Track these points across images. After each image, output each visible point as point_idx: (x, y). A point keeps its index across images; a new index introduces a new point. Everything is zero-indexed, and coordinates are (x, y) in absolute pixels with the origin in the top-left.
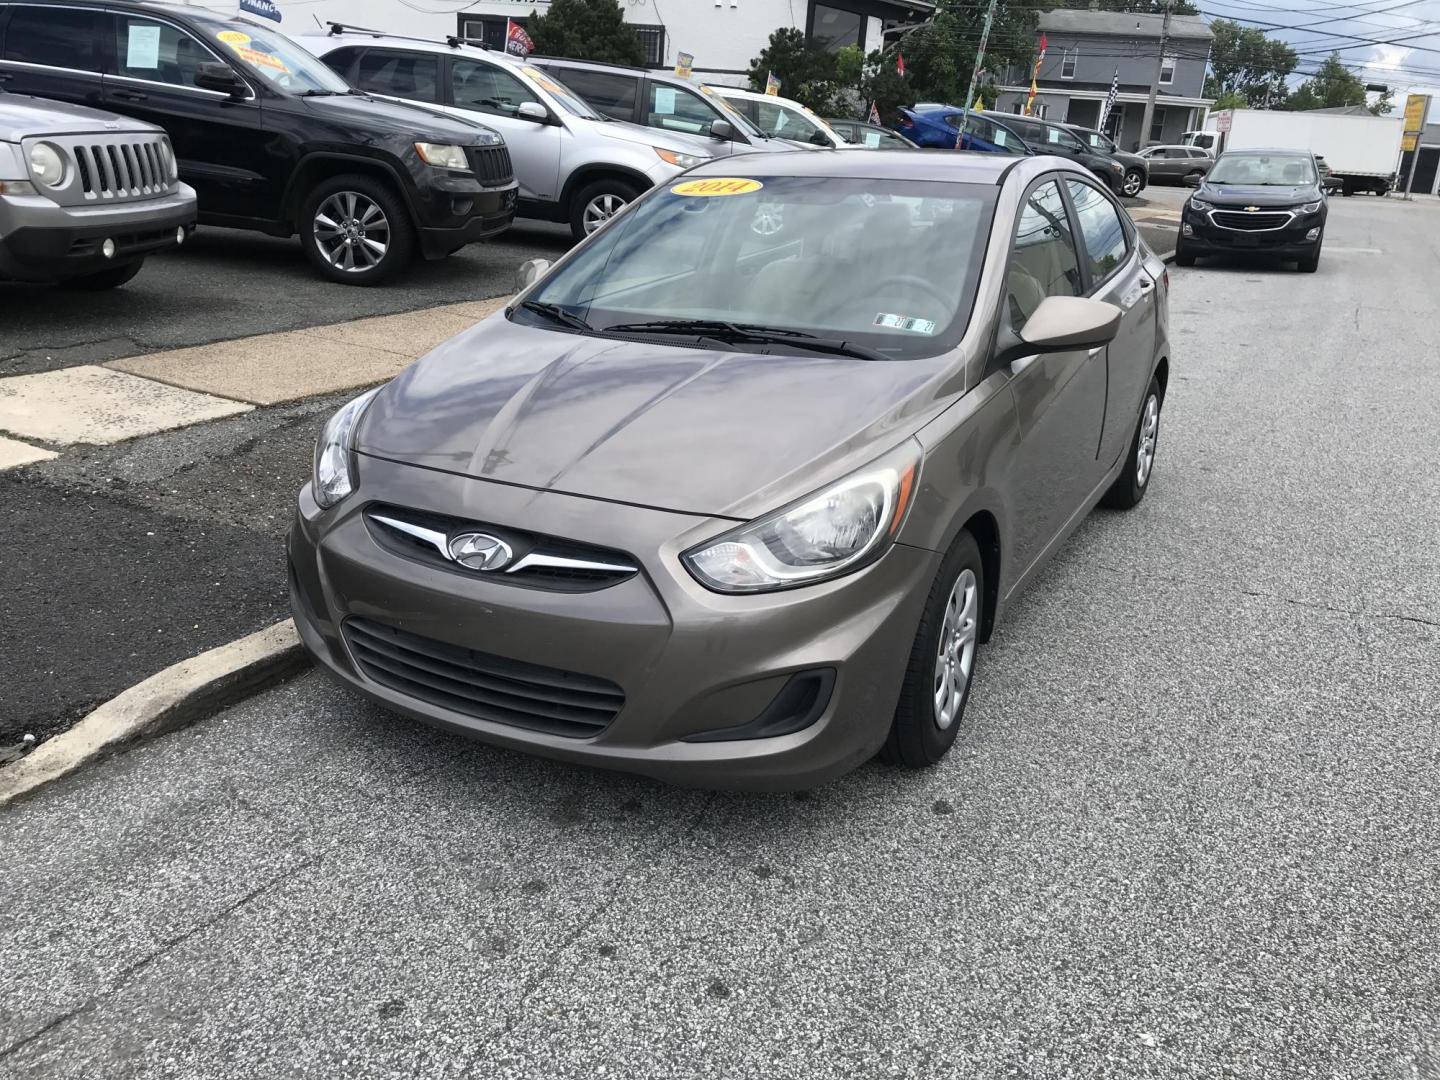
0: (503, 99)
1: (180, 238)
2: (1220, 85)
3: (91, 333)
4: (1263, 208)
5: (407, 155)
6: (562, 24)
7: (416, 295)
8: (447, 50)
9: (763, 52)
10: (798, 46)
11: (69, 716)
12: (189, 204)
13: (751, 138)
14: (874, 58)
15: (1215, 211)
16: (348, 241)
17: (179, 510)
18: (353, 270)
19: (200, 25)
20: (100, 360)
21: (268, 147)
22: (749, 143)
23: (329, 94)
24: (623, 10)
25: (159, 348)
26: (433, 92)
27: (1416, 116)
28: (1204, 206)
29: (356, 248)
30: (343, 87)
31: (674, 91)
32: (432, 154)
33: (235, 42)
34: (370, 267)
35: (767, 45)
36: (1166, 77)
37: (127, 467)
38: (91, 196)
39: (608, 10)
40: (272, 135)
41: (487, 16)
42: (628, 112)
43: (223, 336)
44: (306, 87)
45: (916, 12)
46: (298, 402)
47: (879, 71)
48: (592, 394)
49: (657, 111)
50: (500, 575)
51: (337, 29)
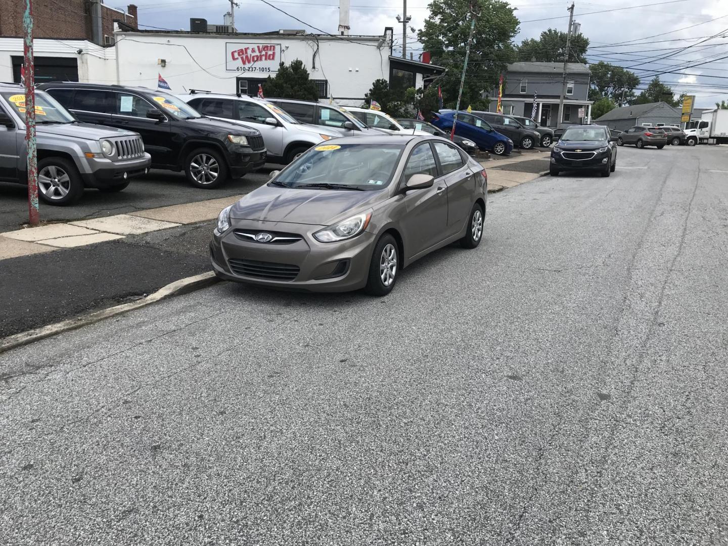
0: (259, 117)
1: (146, 172)
2: (602, 93)
3: (119, 205)
4: (583, 150)
5: (225, 139)
6: (282, 81)
7: (229, 192)
8: (236, 98)
9: (370, 90)
10: (386, 86)
11: (155, 290)
12: (148, 160)
13: (361, 129)
14: (420, 91)
15: (564, 152)
16: (203, 172)
17: (168, 249)
18: (205, 183)
19: (148, 95)
20: (126, 213)
21: (173, 138)
22: (360, 130)
23: (194, 118)
24: (309, 74)
25: (143, 209)
26: (231, 115)
27: (688, 106)
28: (559, 150)
29: (206, 175)
30: (198, 115)
31: (329, 110)
32: (235, 140)
33: (160, 100)
34: (211, 182)
35: (372, 87)
36: (570, 91)
37: (148, 239)
38: (120, 158)
39: (302, 75)
40: (174, 134)
41: (249, 78)
42: (311, 119)
43: (163, 205)
44: (185, 116)
45: (437, 70)
46: (196, 223)
47: (422, 97)
48: (291, 204)
49: (322, 119)
50: (269, 242)
51: (193, 92)
